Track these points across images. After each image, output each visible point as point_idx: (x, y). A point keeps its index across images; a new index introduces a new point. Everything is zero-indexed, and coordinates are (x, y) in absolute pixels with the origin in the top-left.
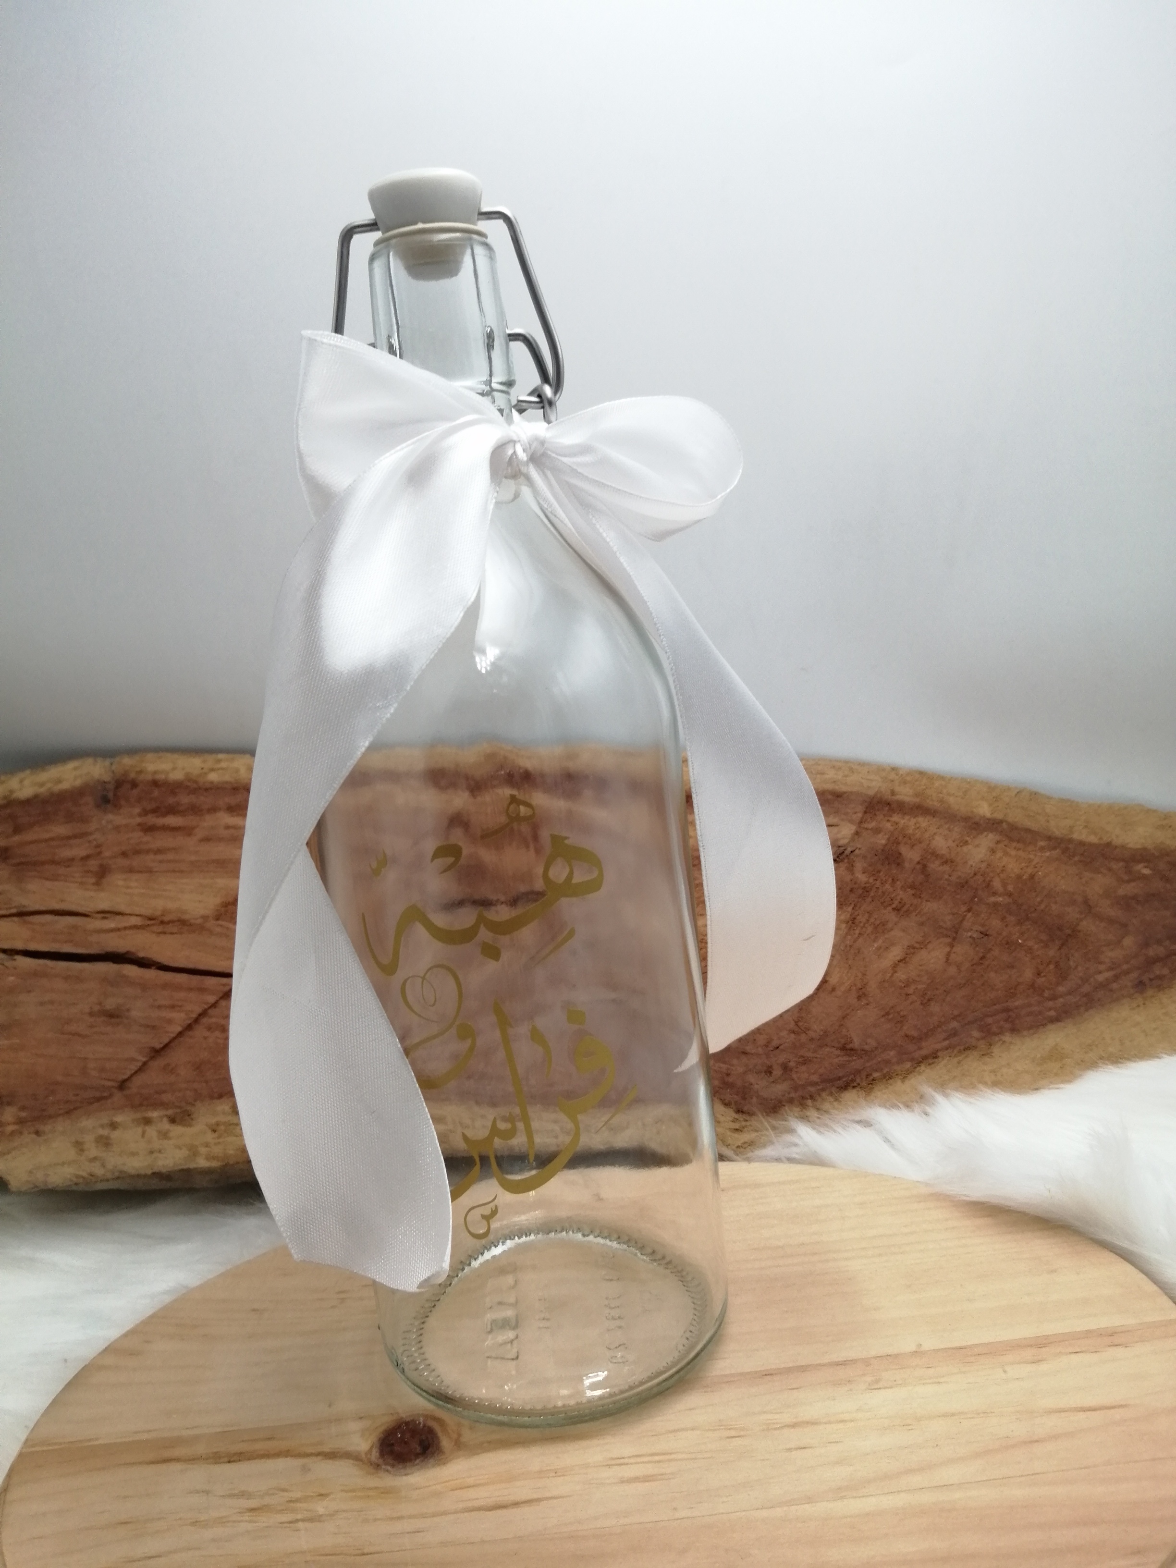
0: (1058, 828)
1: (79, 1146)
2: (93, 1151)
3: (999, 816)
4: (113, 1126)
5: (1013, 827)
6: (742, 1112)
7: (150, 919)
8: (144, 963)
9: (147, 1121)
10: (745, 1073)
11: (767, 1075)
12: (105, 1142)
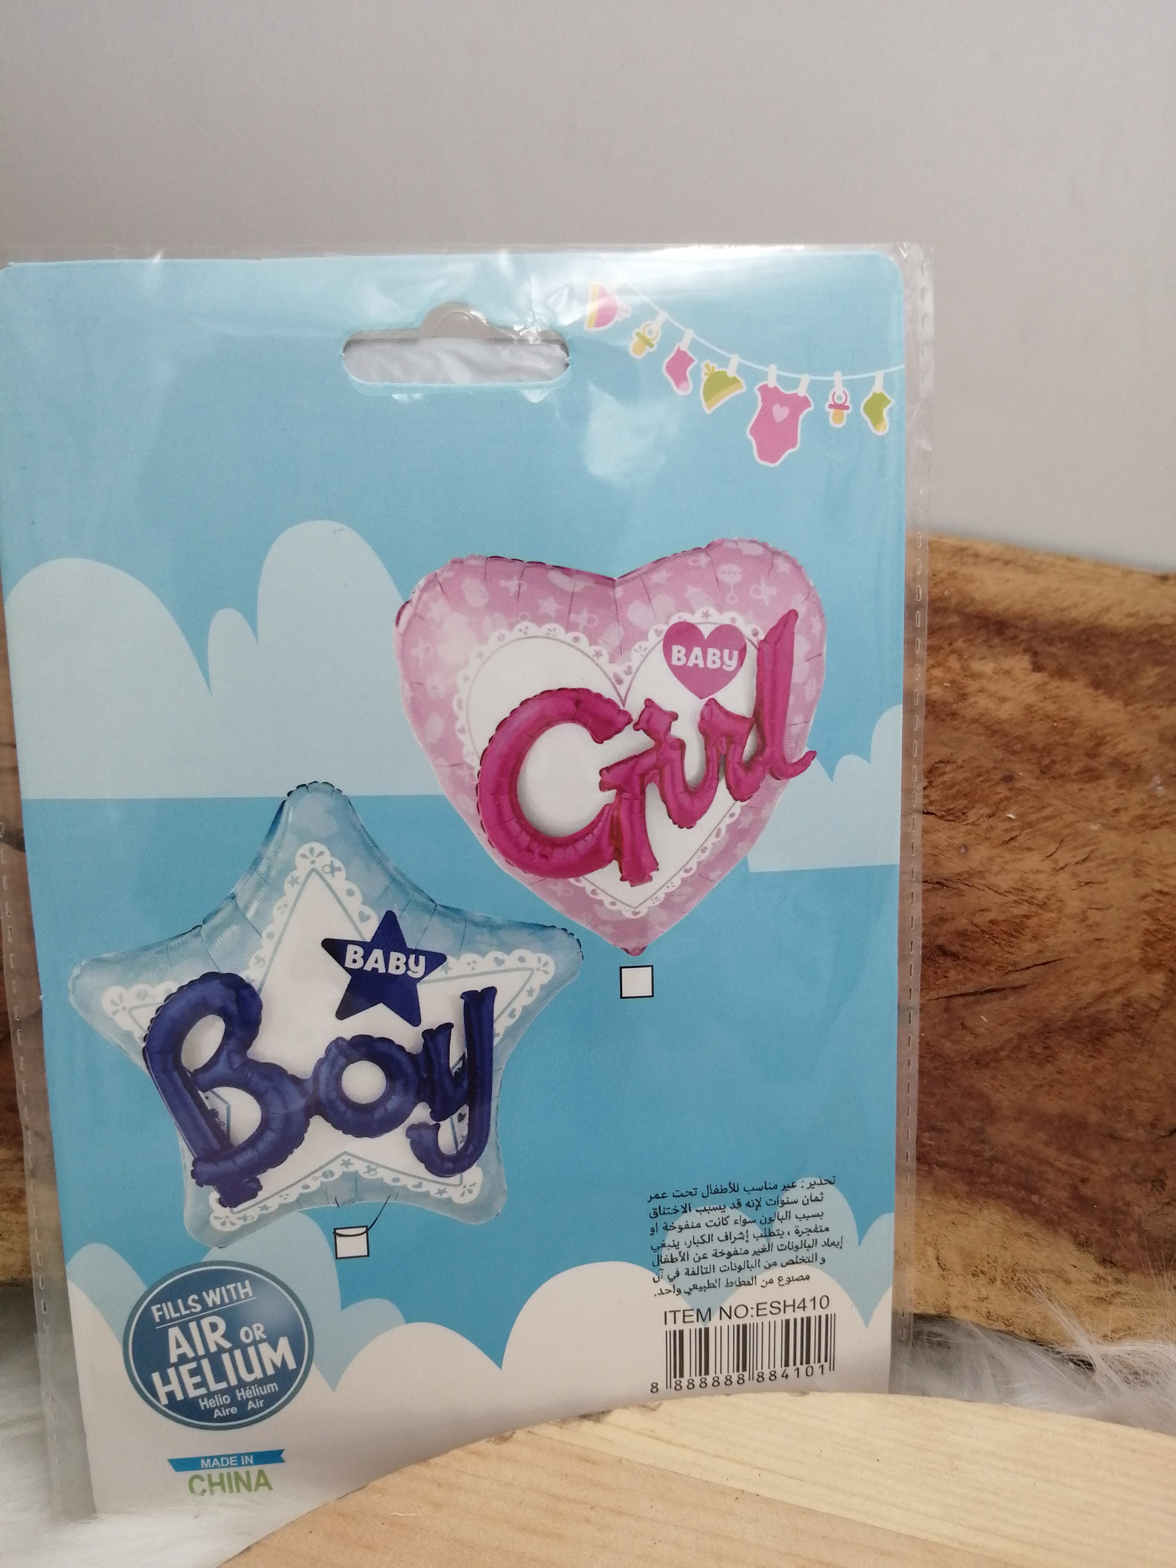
6: (1111, 1262)
10: (1114, 1179)
11: (1155, 1187)
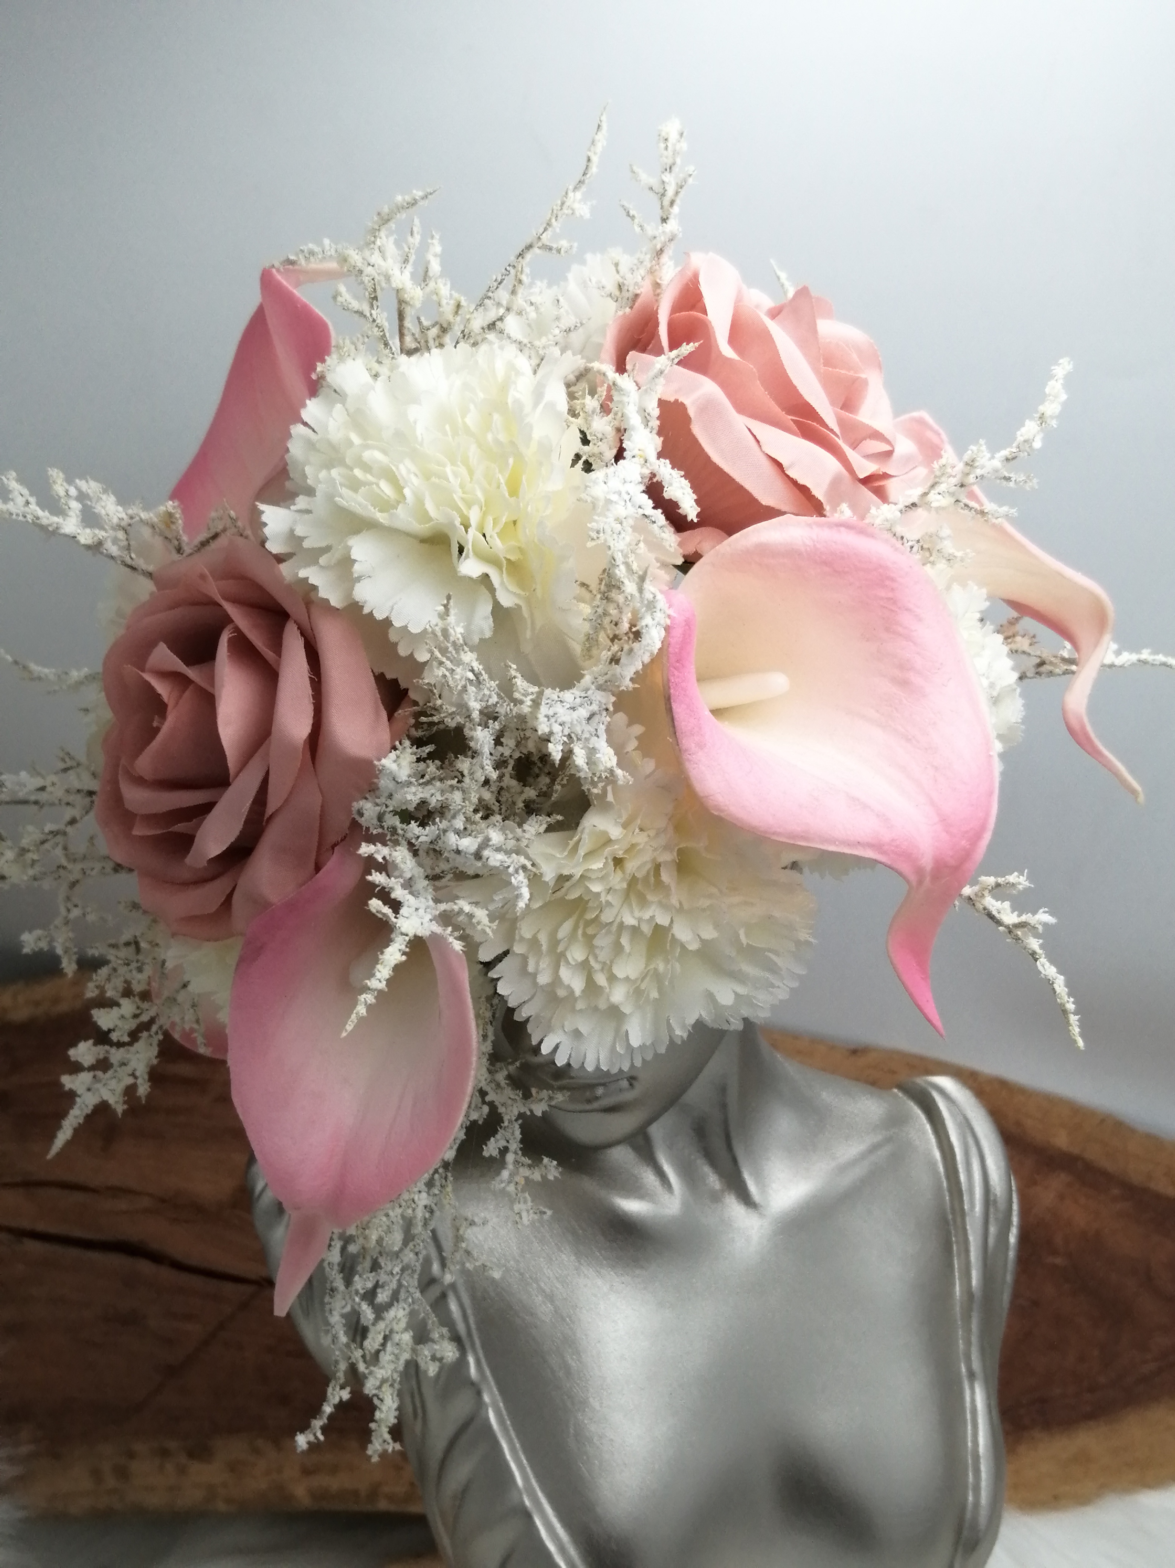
0: (1136, 1173)
1: (96, 1474)
2: (111, 1482)
3: (1076, 1150)
4: (131, 1455)
5: (1089, 1167)
7: (163, 1201)
8: (157, 1258)
9: (164, 1453)
12: (122, 1473)
